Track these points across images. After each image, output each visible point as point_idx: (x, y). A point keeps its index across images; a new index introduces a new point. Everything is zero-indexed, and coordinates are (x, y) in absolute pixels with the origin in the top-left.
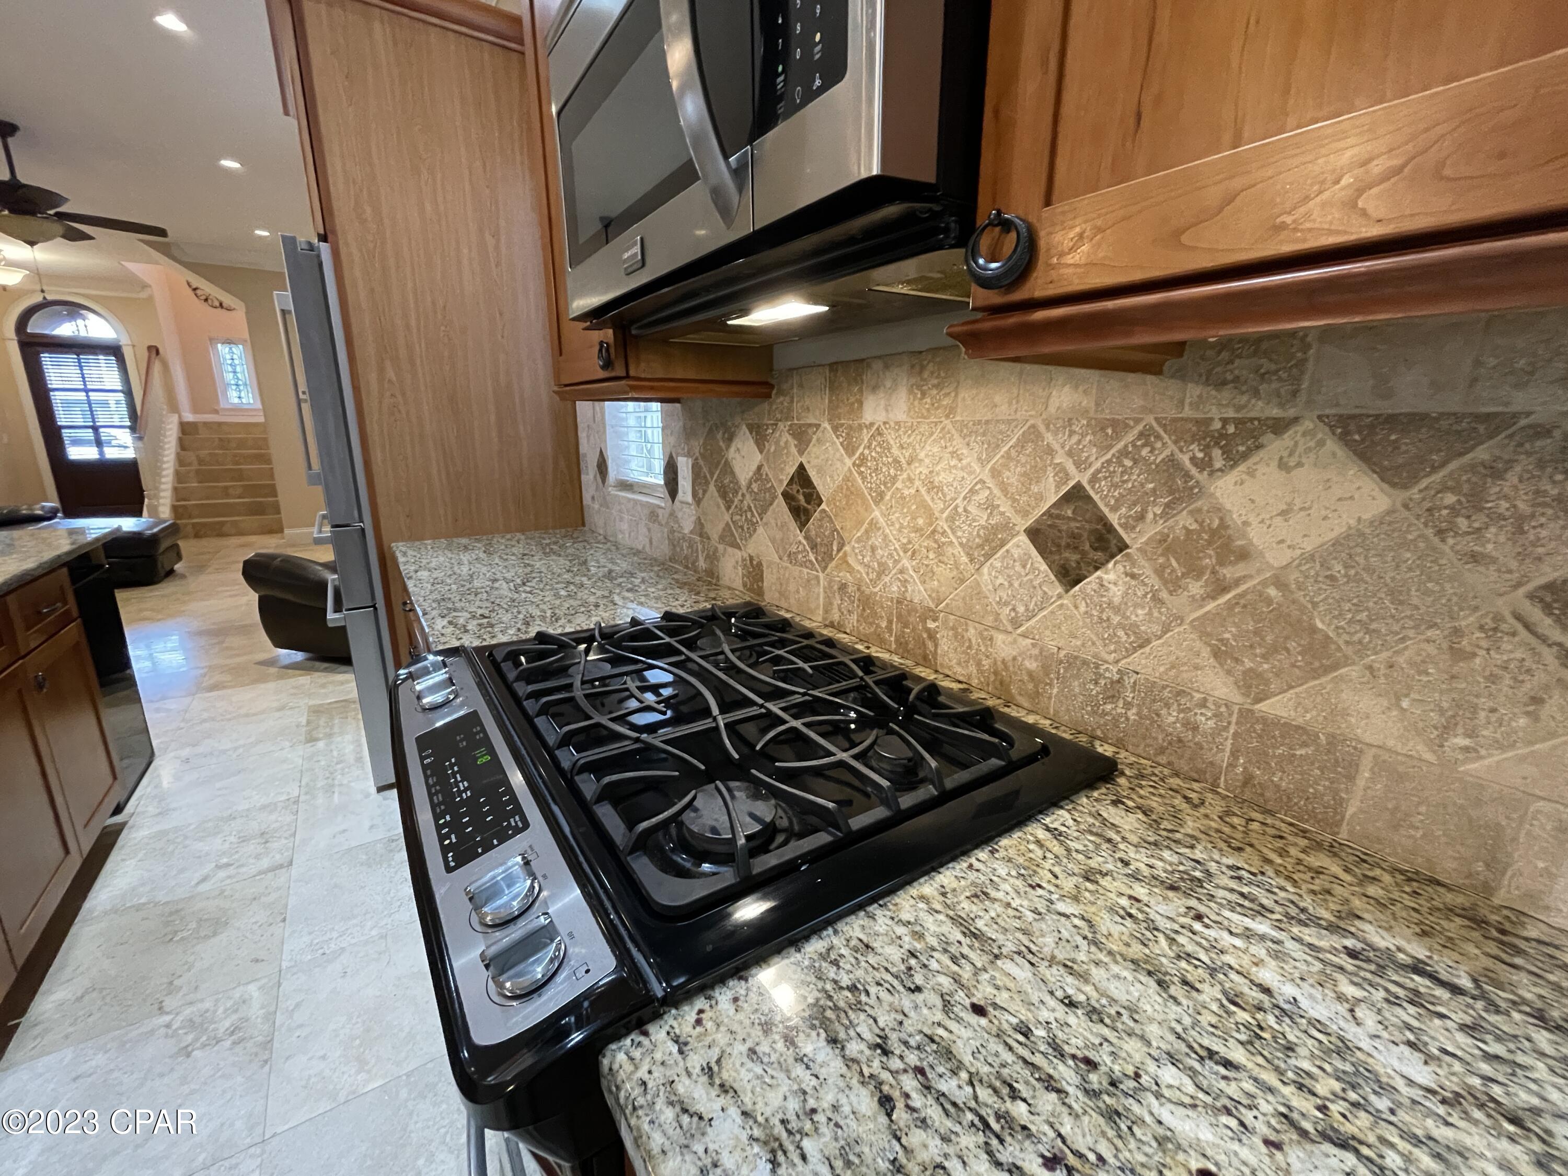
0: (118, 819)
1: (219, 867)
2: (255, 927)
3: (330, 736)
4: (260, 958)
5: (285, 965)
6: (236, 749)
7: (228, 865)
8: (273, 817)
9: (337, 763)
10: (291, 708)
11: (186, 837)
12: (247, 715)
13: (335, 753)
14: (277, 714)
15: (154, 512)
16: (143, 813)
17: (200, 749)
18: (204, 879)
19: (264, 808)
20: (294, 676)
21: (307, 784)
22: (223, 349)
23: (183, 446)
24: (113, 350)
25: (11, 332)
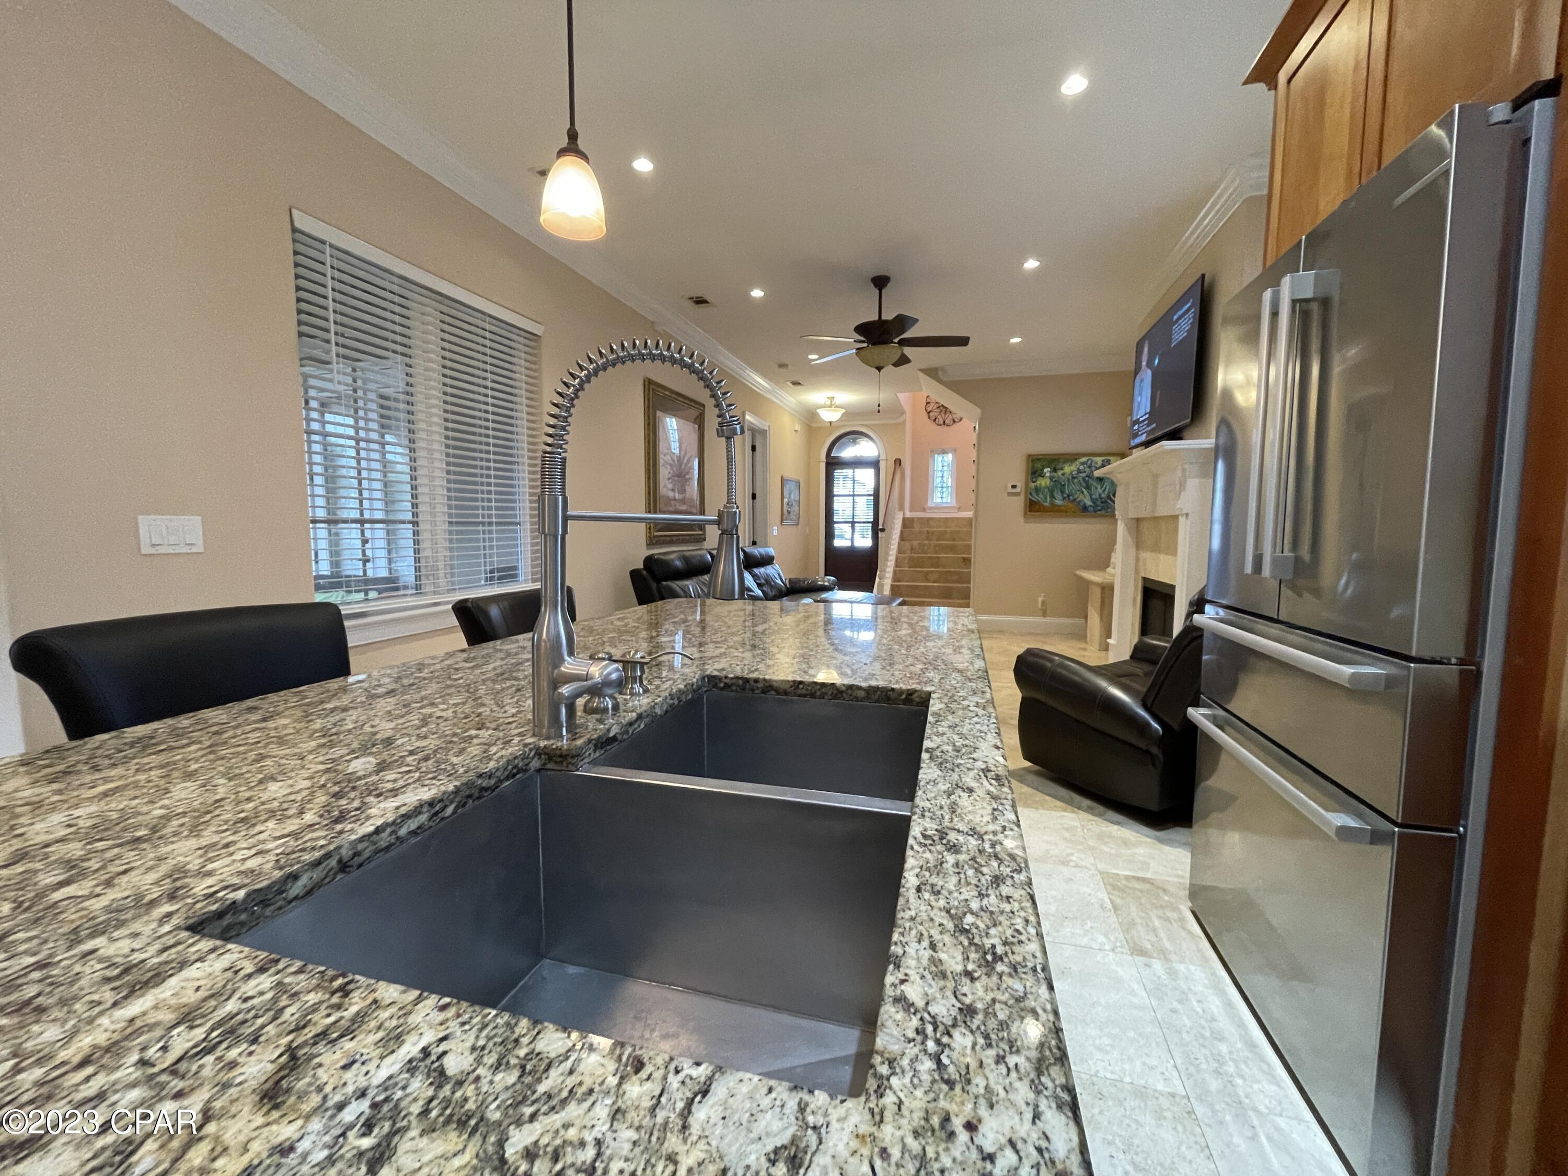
22: (938, 458)
23: (902, 538)
24: (875, 464)
25: (823, 457)
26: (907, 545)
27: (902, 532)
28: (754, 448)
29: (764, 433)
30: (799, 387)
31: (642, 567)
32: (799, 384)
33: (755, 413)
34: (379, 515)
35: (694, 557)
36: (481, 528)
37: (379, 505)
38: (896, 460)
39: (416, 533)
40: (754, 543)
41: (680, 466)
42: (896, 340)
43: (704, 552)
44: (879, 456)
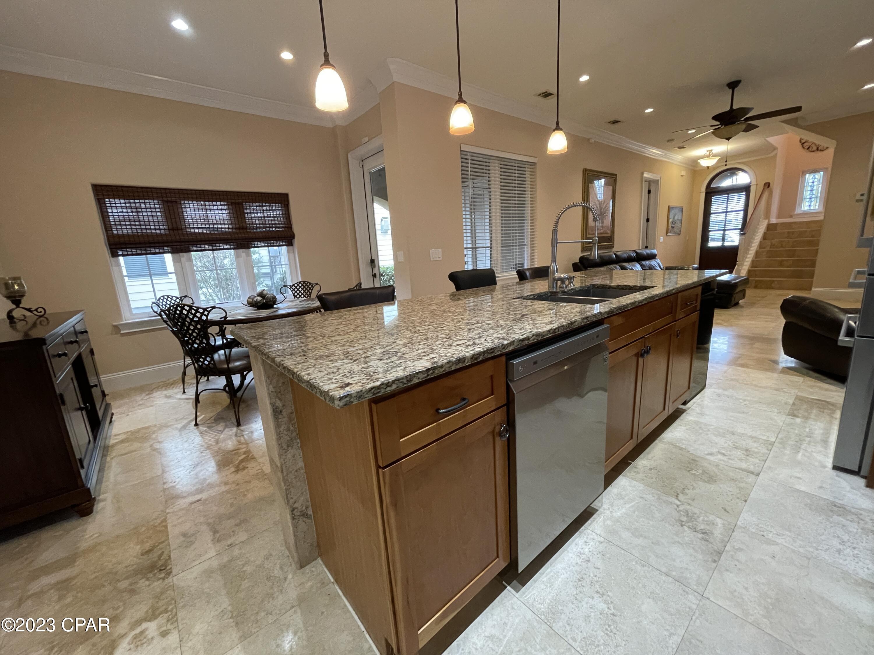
0: (683, 407)
1: (719, 453)
2: (729, 493)
3: (806, 418)
4: (727, 510)
5: (739, 523)
6: (745, 400)
7: (724, 454)
8: (755, 445)
9: (807, 436)
10: (784, 392)
11: (709, 430)
12: (756, 386)
13: (807, 430)
14: (775, 392)
15: (738, 272)
16: (694, 409)
17: (726, 393)
18: (711, 454)
19: (752, 437)
20: (793, 375)
21: (782, 439)
22: (809, 177)
23: (765, 237)
24: (746, 189)
25: (704, 189)
26: (768, 243)
27: (765, 234)
28: (649, 192)
29: (656, 182)
30: (682, 149)
31: (578, 261)
32: (684, 147)
33: (650, 171)
34: (470, 246)
35: (605, 256)
36: (512, 248)
37: (470, 242)
38: (765, 184)
39: (491, 251)
40: (647, 247)
41: (601, 209)
42: (742, 119)
43: (612, 253)
44: (751, 183)
